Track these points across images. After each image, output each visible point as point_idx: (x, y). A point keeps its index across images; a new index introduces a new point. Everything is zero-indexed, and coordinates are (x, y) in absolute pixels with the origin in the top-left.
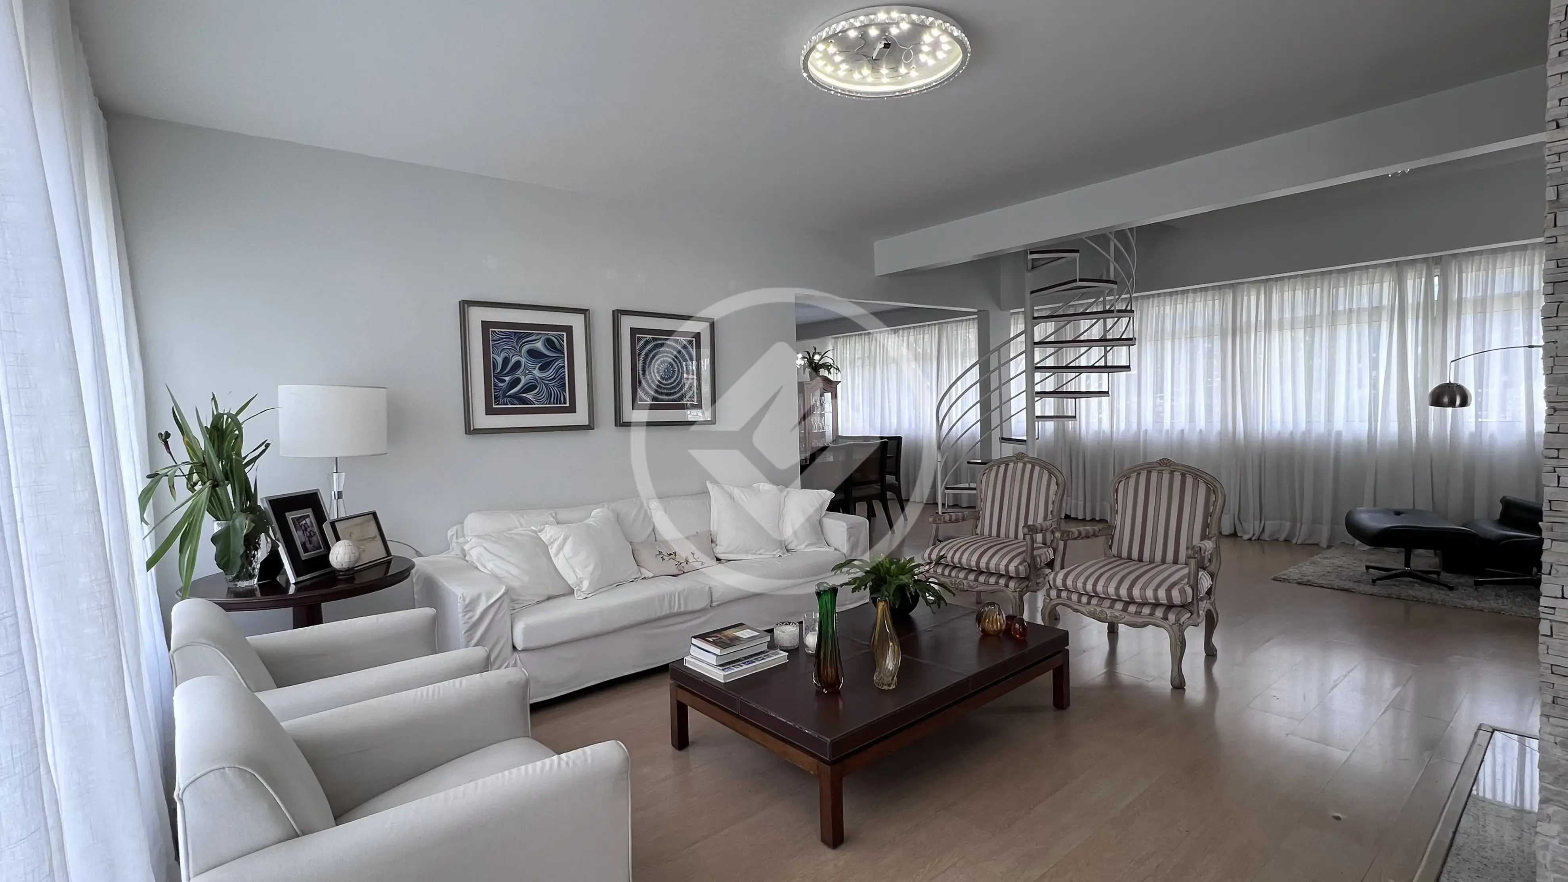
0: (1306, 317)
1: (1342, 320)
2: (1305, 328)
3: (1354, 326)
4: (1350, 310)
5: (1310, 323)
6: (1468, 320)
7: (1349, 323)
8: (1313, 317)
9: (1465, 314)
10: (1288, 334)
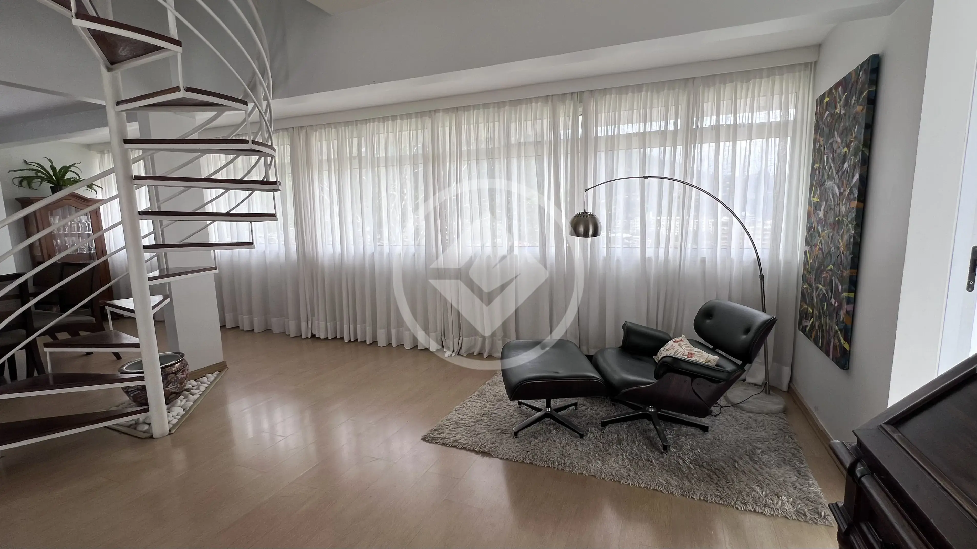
0: (488, 149)
1: (514, 152)
2: (488, 159)
3: (523, 159)
4: (519, 143)
5: (491, 155)
6: (602, 157)
7: (519, 157)
8: (493, 149)
9: (600, 151)
10: (474, 164)
